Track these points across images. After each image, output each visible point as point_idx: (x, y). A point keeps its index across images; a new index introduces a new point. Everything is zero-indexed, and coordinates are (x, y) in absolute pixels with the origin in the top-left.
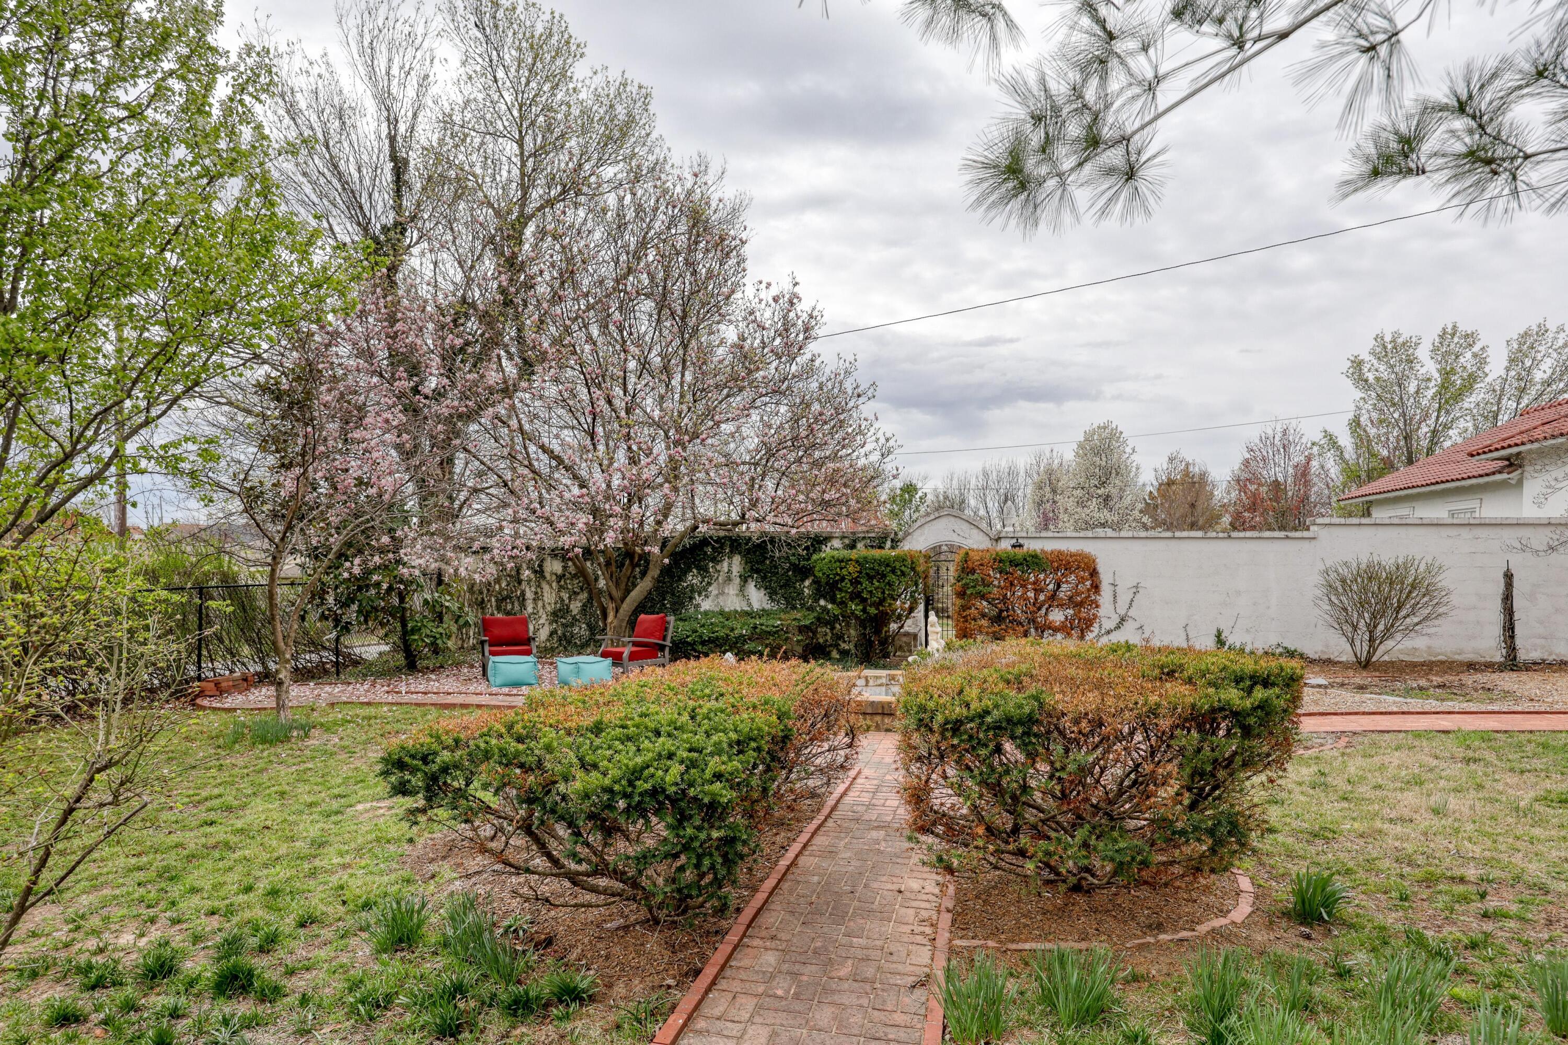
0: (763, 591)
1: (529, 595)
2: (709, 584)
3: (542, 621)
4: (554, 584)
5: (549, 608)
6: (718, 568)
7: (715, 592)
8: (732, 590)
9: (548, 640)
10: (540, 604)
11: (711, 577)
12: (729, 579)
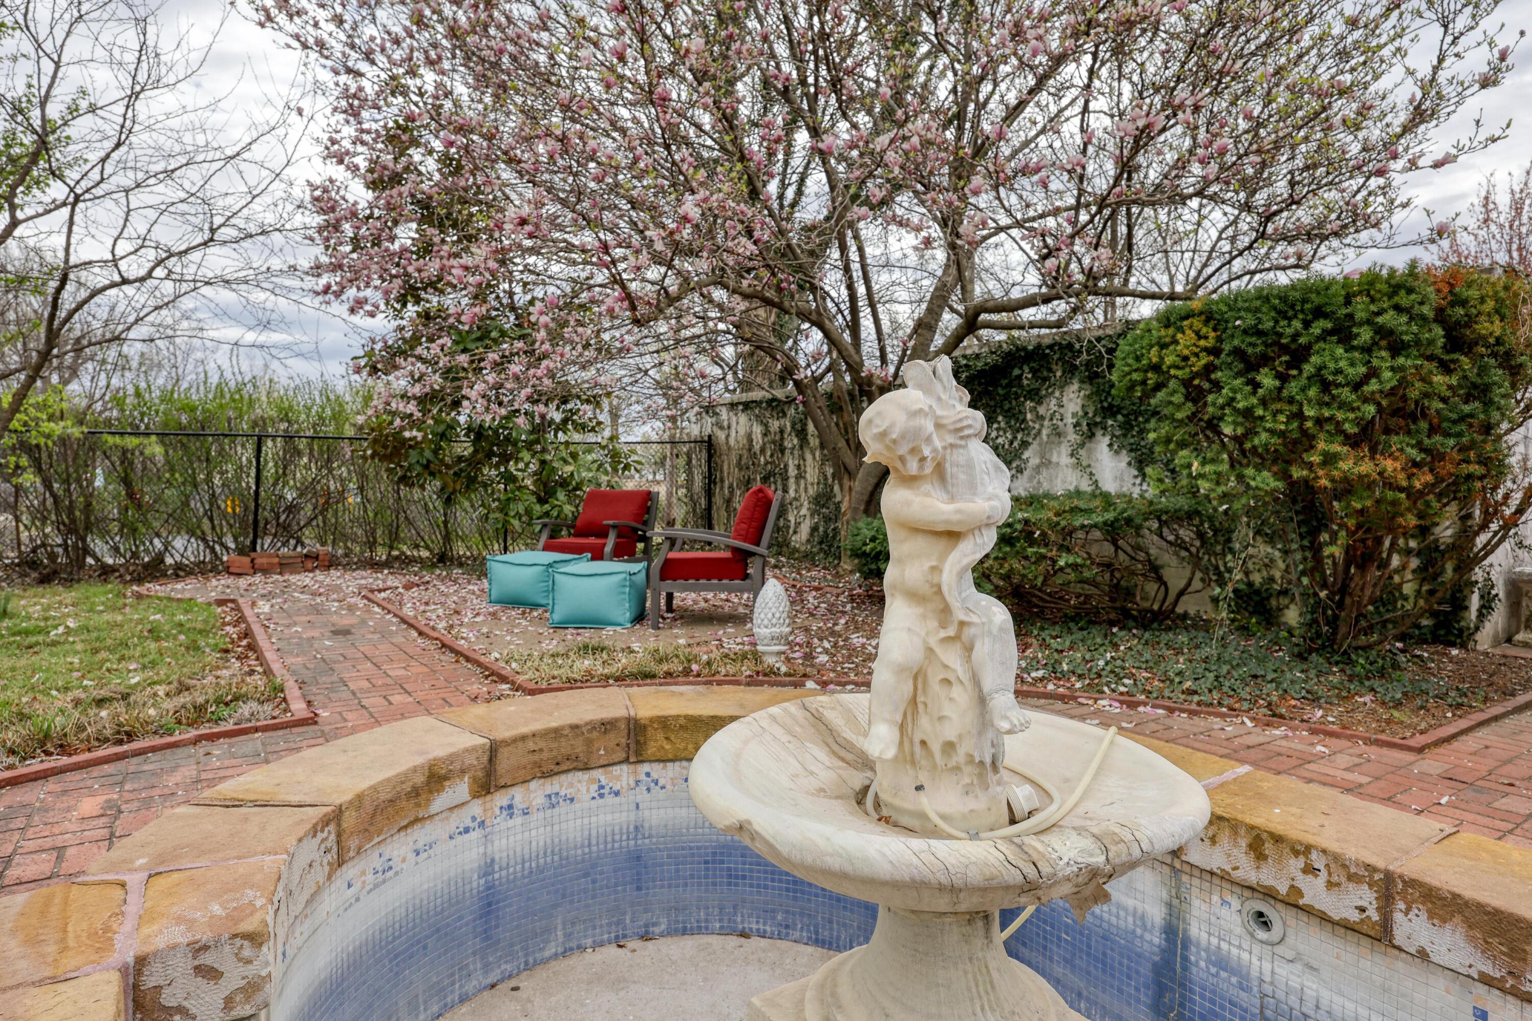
0: (1125, 457)
1: (792, 472)
2: (1025, 444)
3: (804, 511)
4: (817, 453)
5: (811, 492)
6: (1042, 410)
7: (1034, 461)
8: (1062, 456)
9: (808, 541)
10: (802, 482)
11: (1026, 430)
12: (1058, 433)
